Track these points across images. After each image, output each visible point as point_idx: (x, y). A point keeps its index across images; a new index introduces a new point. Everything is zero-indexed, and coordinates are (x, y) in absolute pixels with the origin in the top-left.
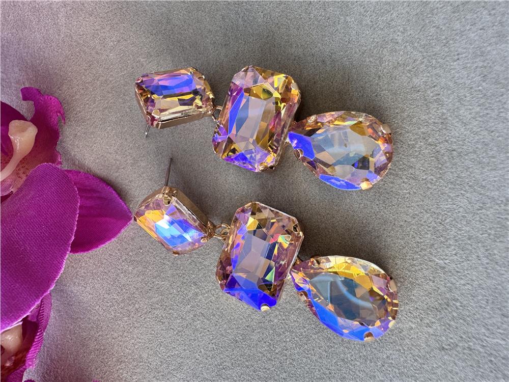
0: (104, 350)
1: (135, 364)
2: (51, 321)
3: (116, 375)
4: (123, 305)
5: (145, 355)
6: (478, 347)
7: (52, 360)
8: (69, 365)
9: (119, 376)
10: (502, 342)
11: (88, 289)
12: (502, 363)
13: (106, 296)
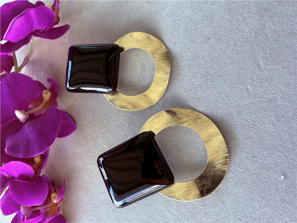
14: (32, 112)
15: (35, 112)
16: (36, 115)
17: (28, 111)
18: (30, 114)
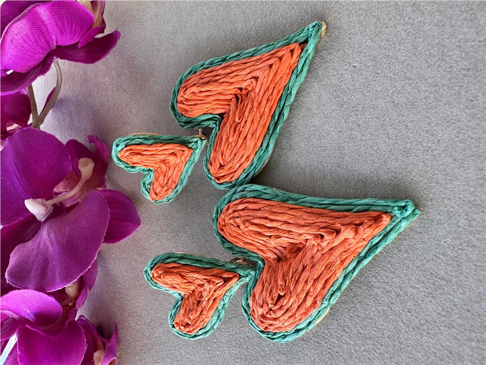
0: (122, 306)
1: (138, 318)
2: (96, 283)
3: (127, 324)
4: (133, 280)
5: (143, 314)
6: (323, 342)
7: (95, 308)
8: (104, 313)
9: (129, 325)
10: (337, 342)
11: (116, 267)
12: (336, 356)
13: (125, 273)
14: (59, 201)
15: (65, 200)
16: (68, 206)
17: (51, 198)
18: (56, 204)
